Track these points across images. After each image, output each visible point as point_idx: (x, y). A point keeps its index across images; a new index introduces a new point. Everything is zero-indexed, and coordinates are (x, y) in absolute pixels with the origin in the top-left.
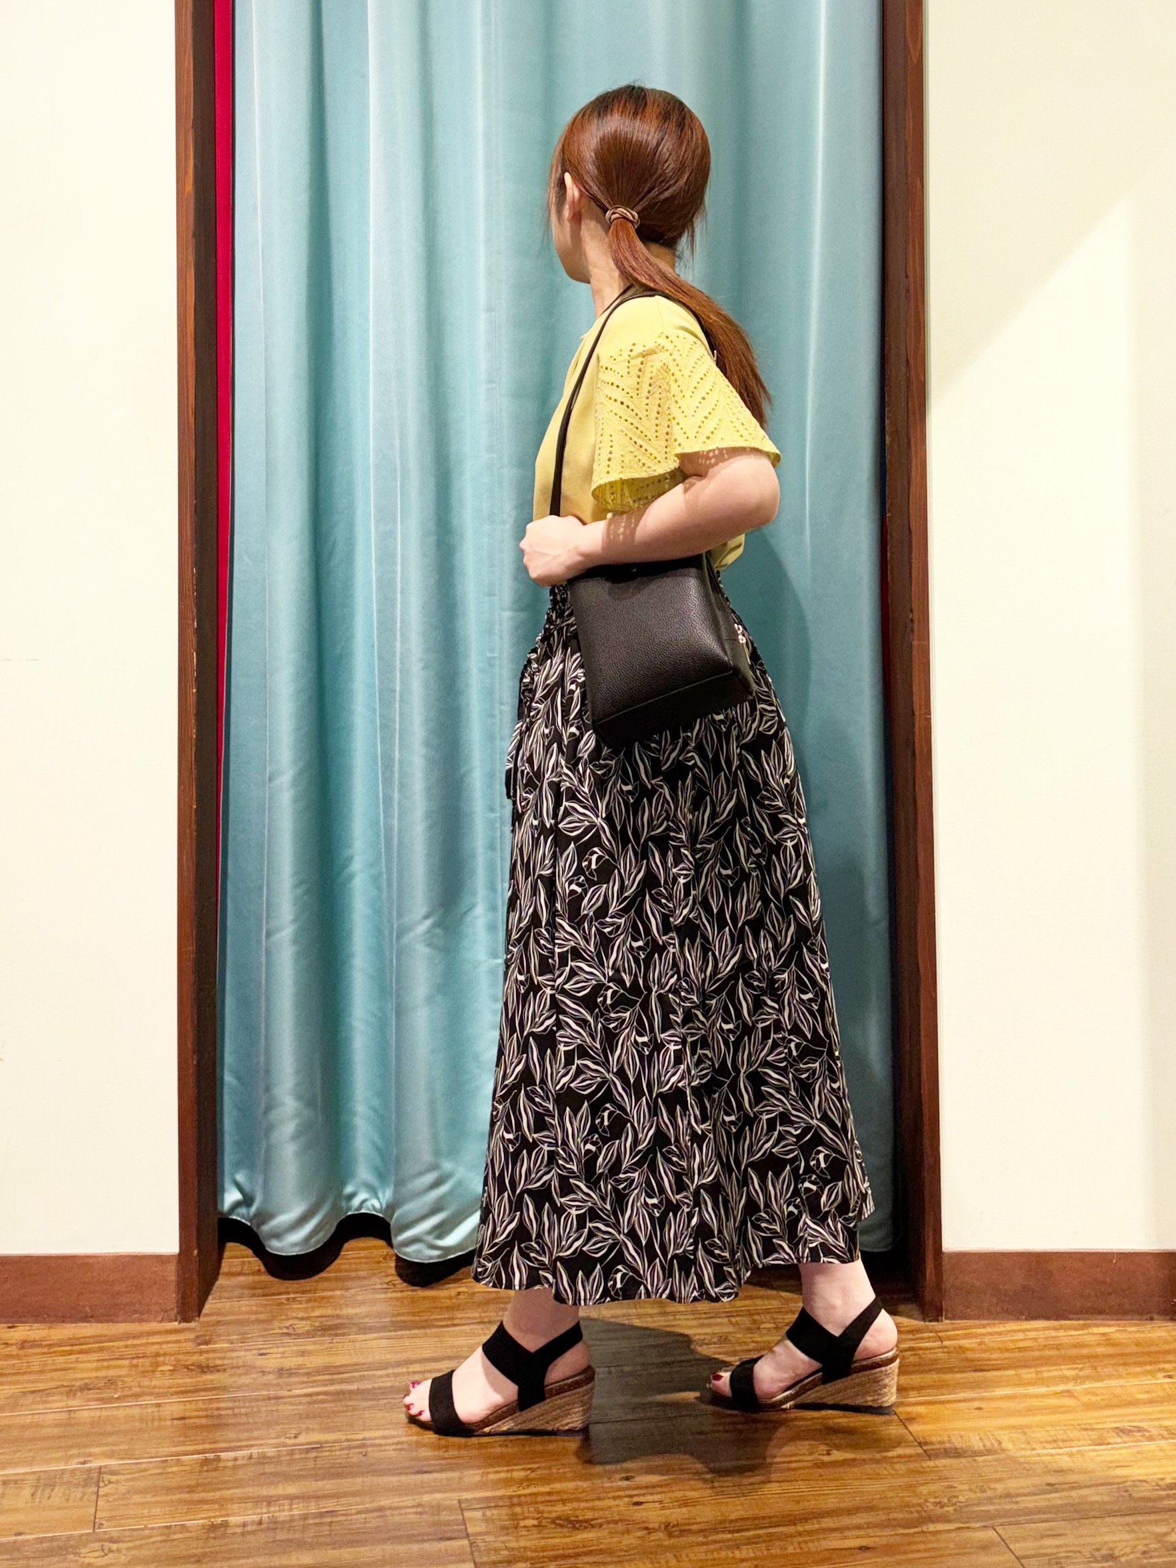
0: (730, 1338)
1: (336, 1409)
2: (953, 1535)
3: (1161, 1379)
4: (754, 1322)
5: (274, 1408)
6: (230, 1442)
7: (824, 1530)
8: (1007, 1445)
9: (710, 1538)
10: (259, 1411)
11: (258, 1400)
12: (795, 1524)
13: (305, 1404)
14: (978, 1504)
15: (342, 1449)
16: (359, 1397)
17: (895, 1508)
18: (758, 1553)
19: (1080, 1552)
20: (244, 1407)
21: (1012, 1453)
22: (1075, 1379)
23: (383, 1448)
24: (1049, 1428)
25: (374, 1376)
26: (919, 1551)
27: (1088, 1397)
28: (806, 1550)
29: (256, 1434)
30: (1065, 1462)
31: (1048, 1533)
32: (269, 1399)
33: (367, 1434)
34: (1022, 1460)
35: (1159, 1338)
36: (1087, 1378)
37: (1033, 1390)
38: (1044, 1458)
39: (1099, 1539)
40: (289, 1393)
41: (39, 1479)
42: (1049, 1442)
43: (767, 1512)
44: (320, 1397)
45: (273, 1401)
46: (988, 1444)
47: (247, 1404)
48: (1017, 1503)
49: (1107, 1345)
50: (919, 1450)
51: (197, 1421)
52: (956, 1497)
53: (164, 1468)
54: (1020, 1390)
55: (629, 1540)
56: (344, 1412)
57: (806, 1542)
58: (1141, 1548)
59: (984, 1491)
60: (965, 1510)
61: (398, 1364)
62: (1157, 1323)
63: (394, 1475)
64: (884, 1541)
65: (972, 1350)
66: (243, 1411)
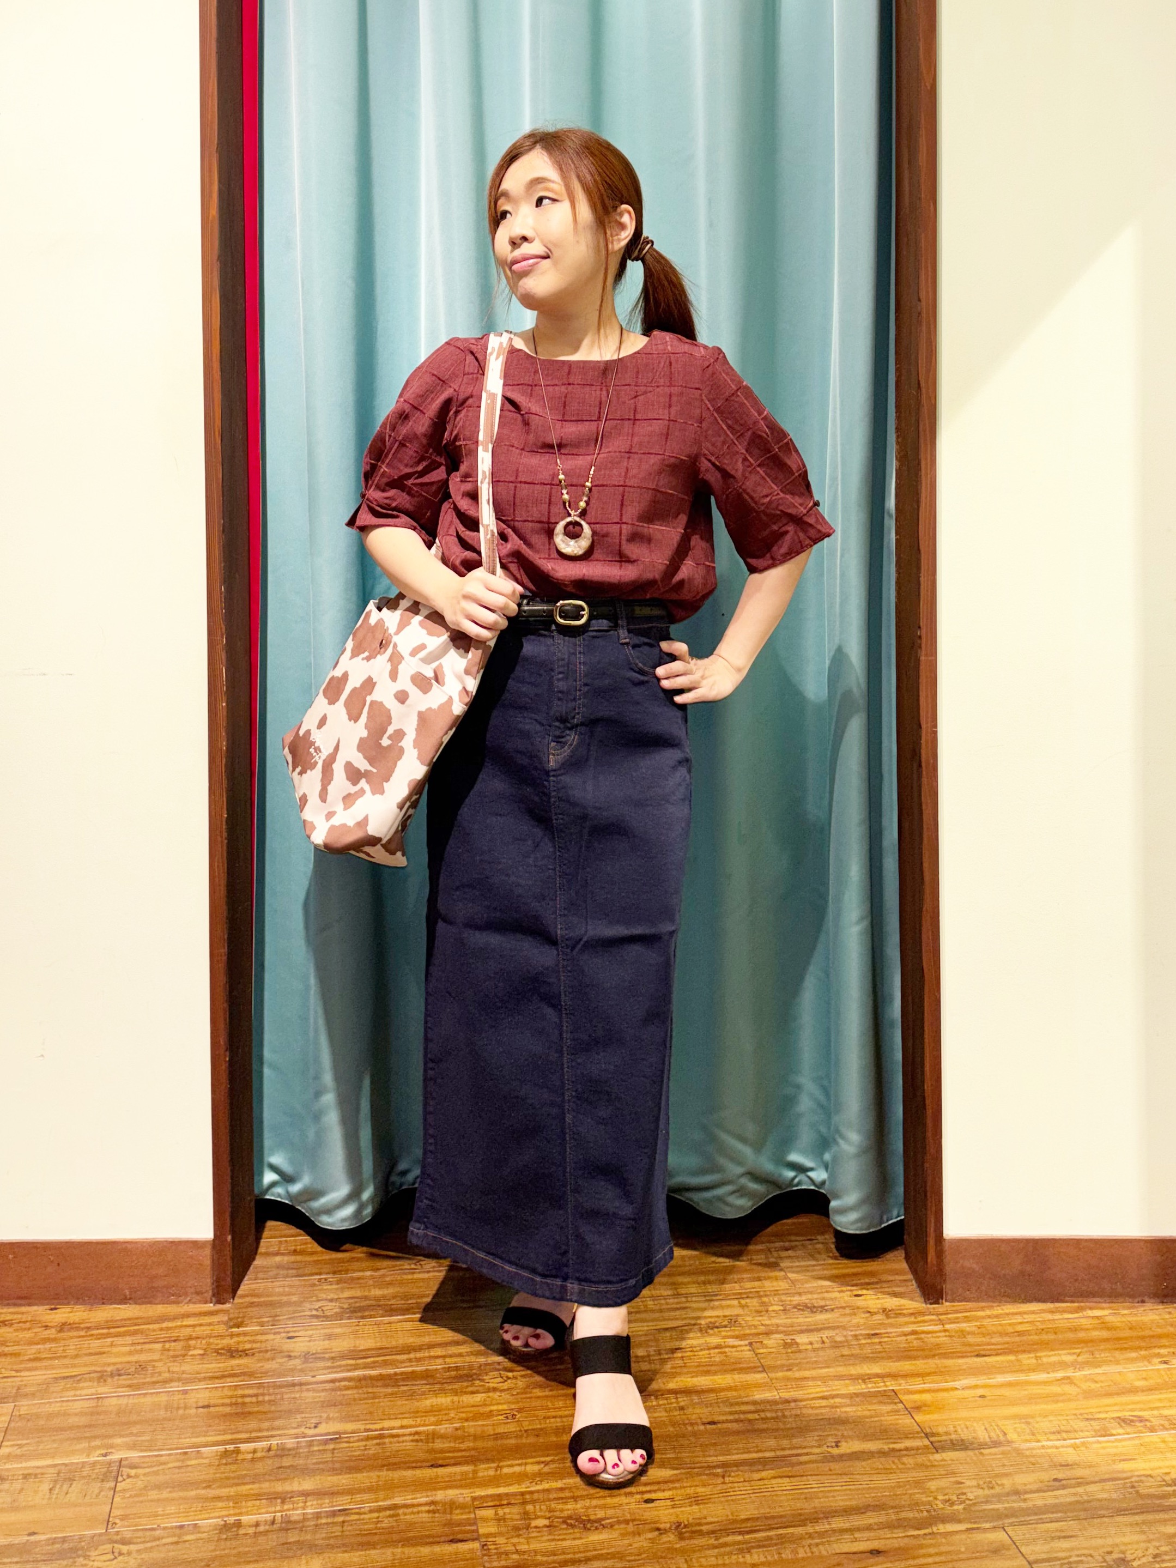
0: (740, 1319)
1: (356, 1396)
2: (963, 1536)
3: (1157, 1365)
4: (763, 1304)
5: (298, 1396)
6: (251, 1432)
7: (834, 1531)
8: (1012, 1436)
9: (721, 1541)
10: (282, 1399)
11: (281, 1387)
12: (805, 1525)
13: (326, 1390)
14: (987, 1502)
15: (362, 1440)
16: (380, 1383)
17: (904, 1506)
18: (769, 1558)
19: (1092, 1556)
20: (270, 1395)
21: (1016, 1445)
22: (1074, 1365)
23: (401, 1439)
24: (1051, 1418)
25: (394, 1361)
26: (930, 1556)
27: (1089, 1384)
28: (817, 1554)
29: (277, 1423)
30: (1070, 1455)
31: (1058, 1534)
32: (294, 1385)
33: (386, 1424)
34: (1028, 1453)
35: (1152, 1321)
36: (1087, 1364)
37: (1034, 1377)
38: (1049, 1451)
39: (1109, 1541)
40: (314, 1380)
41: (58, 1474)
42: (1054, 1433)
43: (778, 1511)
44: (343, 1383)
45: (297, 1388)
46: (993, 1434)
47: (271, 1391)
48: (1025, 1500)
49: (1102, 1329)
50: (926, 1442)
51: (221, 1409)
52: (964, 1494)
53: (183, 1461)
54: (1022, 1377)
55: (641, 1542)
56: (365, 1399)
57: (817, 1545)
58: (1152, 1551)
59: (992, 1488)
60: (973, 1509)
61: (420, 1348)
62: (1148, 1306)
63: (409, 1468)
64: (896, 1544)
65: (972, 1333)
66: (267, 1398)
